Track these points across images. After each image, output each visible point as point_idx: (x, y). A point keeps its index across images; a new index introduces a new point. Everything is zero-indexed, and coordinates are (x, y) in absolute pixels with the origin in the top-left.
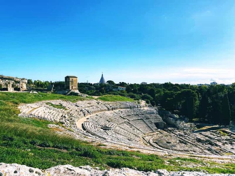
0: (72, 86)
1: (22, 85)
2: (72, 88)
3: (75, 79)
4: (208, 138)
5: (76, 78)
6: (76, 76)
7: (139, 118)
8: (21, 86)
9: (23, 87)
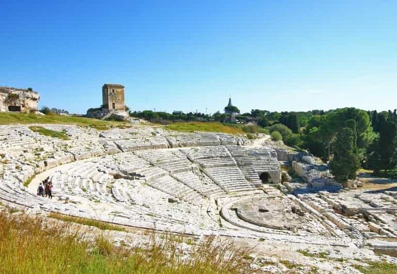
0: (114, 104)
1: (24, 101)
2: (114, 108)
3: (119, 90)
4: (370, 205)
5: (123, 87)
6: (123, 85)
7: (228, 163)
8: (22, 103)
9: (26, 105)
